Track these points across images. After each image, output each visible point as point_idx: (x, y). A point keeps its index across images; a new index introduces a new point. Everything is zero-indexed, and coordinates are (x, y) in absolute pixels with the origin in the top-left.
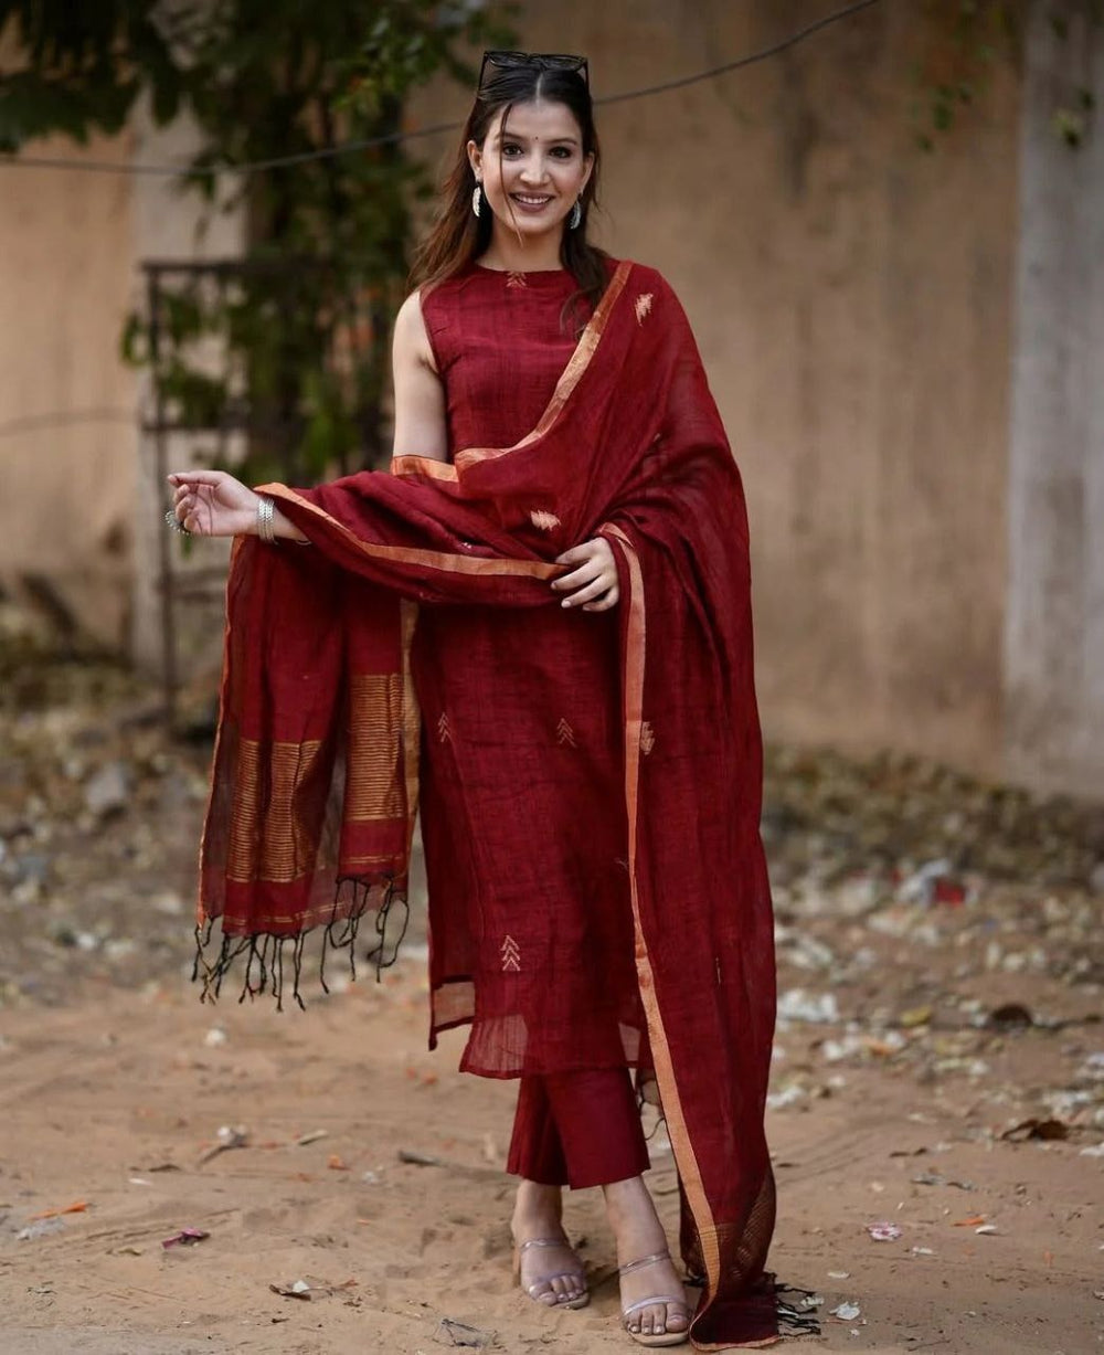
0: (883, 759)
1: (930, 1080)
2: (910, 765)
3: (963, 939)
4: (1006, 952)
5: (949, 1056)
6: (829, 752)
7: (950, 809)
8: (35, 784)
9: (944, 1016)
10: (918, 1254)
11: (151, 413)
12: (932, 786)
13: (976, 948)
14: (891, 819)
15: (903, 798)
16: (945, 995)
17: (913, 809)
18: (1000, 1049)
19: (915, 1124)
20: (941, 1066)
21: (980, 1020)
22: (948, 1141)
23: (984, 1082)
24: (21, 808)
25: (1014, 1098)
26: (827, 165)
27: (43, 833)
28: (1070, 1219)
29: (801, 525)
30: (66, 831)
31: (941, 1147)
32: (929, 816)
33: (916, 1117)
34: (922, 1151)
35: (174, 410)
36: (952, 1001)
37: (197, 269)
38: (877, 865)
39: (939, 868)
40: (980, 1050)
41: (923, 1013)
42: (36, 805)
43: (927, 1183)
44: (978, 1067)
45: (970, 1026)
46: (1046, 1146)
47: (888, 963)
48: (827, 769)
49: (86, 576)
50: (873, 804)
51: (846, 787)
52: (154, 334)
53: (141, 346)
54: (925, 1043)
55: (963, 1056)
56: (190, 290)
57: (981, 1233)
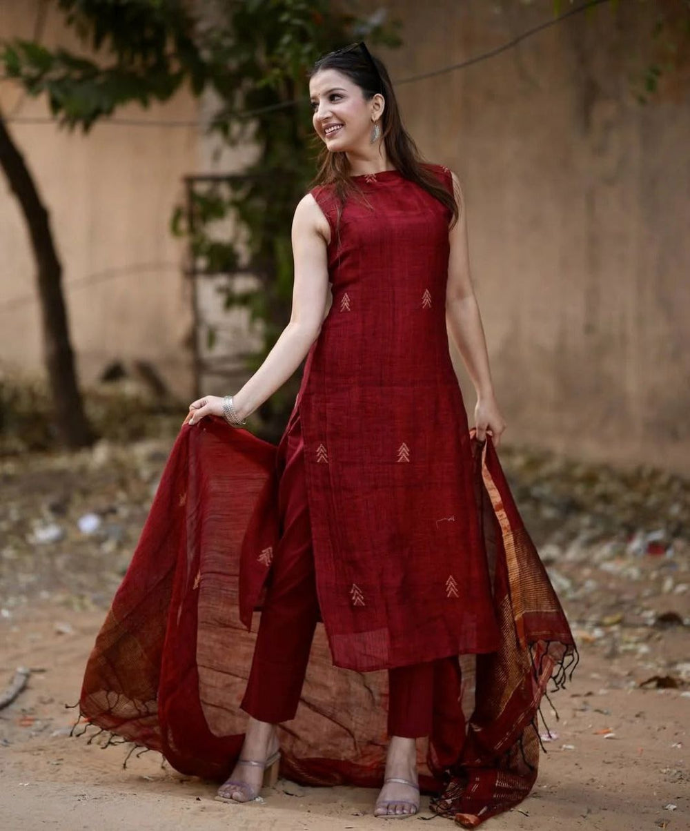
0: (639, 472)
1: (613, 655)
2: (655, 474)
3: (654, 575)
4: (676, 583)
5: (628, 642)
6: (606, 467)
7: (675, 500)
8: (123, 484)
9: (630, 619)
10: (565, 749)
11: (188, 264)
12: (667, 487)
13: (660, 581)
14: (636, 506)
15: (647, 494)
16: (634, 606)
17: (653, 500)
18: (659, 639)
19: (593, 680)
20: (622, 648)
21: (651, 622)
22: (607, 688)
23: (645, 658)
24: (112, 497)
25: (659, 666)
26: (604, 111)
27: (124, 512)
28: (659, 730)
29: (589, 329)
30: (138, 511)
31: (602, 691)
32: (662, 505)
33: (595, 675)
34: (590, 694)
35: (202, 263)
36: (637, 611)
37: (216, 180)
38: (623, 533)
39: (658, 536)
40: (647, 639)
41: (618, 616)
42: (121, 496)
43: (583, 710)
44: (644, 649)
45: (645, 625)
46: (662, 691)
47: (604, 590)
48: (603, 477)
49: (172, 362)
50: (629, 497)
51: (613, 487)
52: (191, 218)
53: (183, 225)
54: (617, 635)
55: (637, 643)
56: (211, 192)
57: (607, 738)
